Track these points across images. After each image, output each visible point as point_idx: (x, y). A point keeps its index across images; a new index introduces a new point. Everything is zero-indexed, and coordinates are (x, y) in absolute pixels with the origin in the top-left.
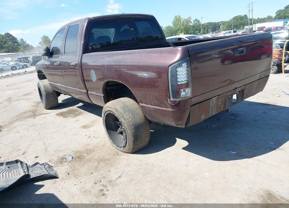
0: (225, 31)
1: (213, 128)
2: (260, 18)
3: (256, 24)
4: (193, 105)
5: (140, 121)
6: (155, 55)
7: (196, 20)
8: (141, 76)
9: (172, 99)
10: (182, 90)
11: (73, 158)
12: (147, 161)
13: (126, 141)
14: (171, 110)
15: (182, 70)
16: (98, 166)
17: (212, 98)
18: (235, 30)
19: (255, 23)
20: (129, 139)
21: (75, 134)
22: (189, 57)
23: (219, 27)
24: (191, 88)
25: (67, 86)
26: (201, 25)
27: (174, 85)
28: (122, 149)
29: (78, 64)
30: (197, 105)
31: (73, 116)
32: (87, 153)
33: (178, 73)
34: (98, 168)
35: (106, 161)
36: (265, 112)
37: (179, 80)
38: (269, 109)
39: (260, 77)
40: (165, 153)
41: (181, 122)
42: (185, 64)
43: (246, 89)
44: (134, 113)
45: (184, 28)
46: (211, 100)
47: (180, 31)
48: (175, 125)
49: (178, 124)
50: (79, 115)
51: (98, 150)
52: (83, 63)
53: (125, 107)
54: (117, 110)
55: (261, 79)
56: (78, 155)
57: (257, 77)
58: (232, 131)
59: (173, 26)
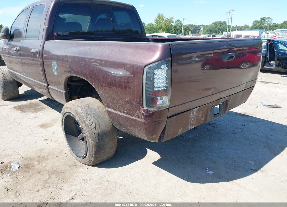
0: (205, 34)
1: (189, 138)
2: (238, 26)
3: (234, 32)
4: (170, 117)
5: (106, 128)
6: (129, 50)
7: (178, 20)
8: (114, 74)
9: (145, 108)
10: (159, 98)
11: (20, 166)
12: (109, 177)
13: (86, 151)
14: (143, 120)
15: (161, 72)
16: (48, 180)
17: (193, 109)
18: (215, 35)
19: (233, 30)
20: (89, 149)
21: (30, 135)
22: (171, 58)
23: (200, 30)
24: (170, 96)
25: (26, 76)
26: (182, 26)
27: (149, 91)
28: (81, 160)
29: (39, 52)
30: (175, 117)
31: (33, 111)
32: (38, 161)
33: (155, 76)
34: (48, 183)
35: (60, 174)
36: (244, 124)
37: (155, 85)
38: (247, 121)
39: (245, 88)
40: (133, 168)
41: (153, 136)
42: (165, 66)
43: (230, 100)
44: (99, 118)
45: (166, 27)
46: (191, 112)
47: (162, 29)
48: (146, 139)
49: (151, 139)
50: (40, 111)
51: (53, 158)
52: (45, 51)
53: (88, 111)
54: (77, 113)
55: (246, 90)
56: (26, 163)
57: (243, 87)
58: (210, 144)
59: (155, 23)
